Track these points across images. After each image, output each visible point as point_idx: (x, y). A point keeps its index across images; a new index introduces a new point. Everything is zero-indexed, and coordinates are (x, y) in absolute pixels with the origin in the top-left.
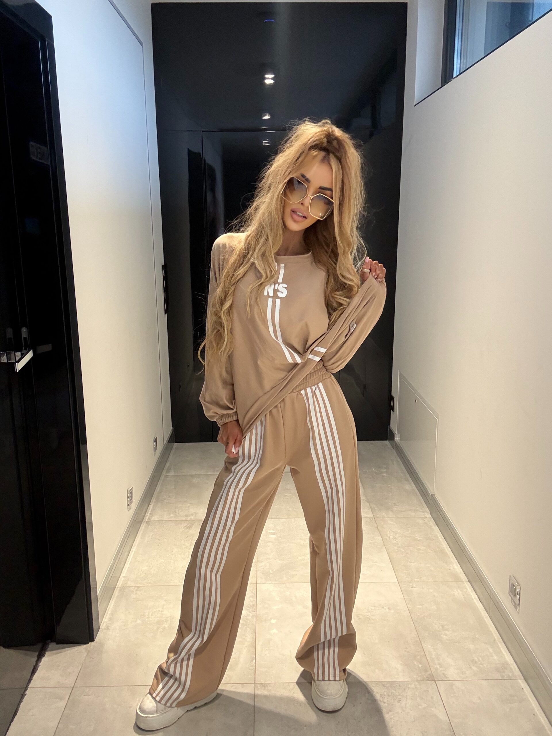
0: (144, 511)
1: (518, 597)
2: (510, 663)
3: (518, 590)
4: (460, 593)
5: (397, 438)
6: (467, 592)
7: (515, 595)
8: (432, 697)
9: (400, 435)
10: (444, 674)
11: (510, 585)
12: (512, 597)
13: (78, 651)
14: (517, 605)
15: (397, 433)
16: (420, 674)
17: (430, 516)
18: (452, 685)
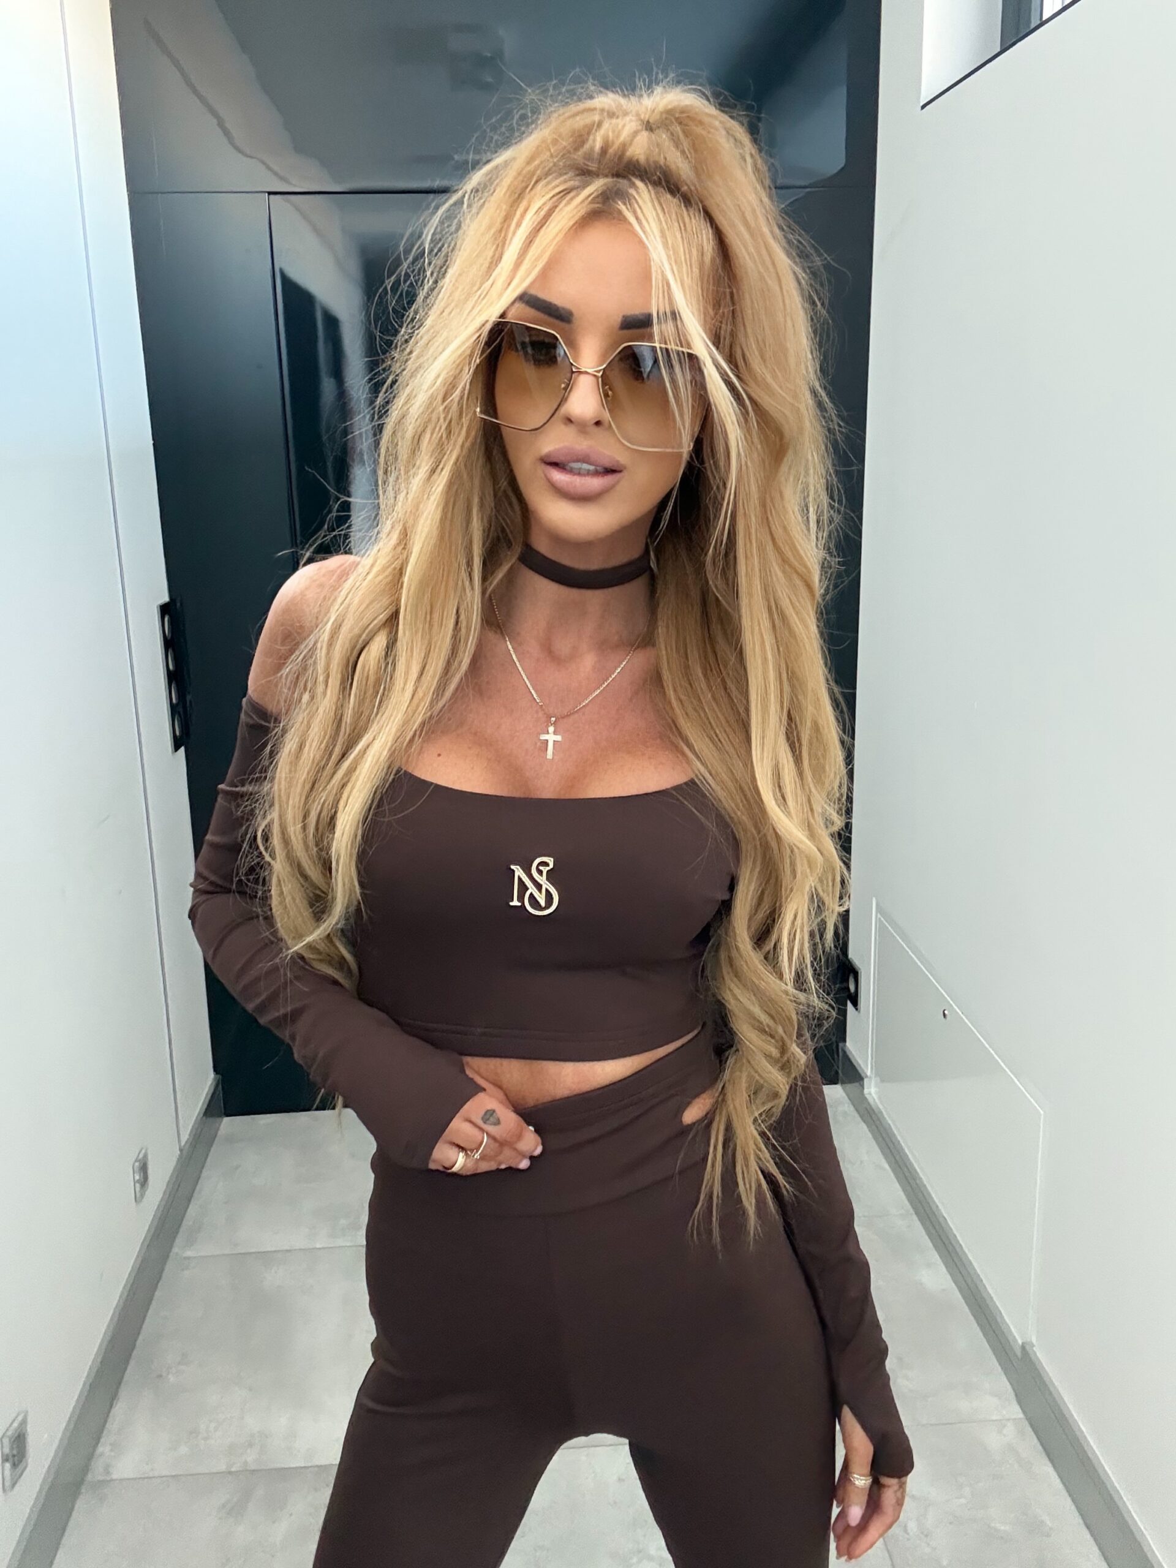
5: (872, 1090)
9: (878, 1079)
15: (869, 1073)
17: (1021, 1415)
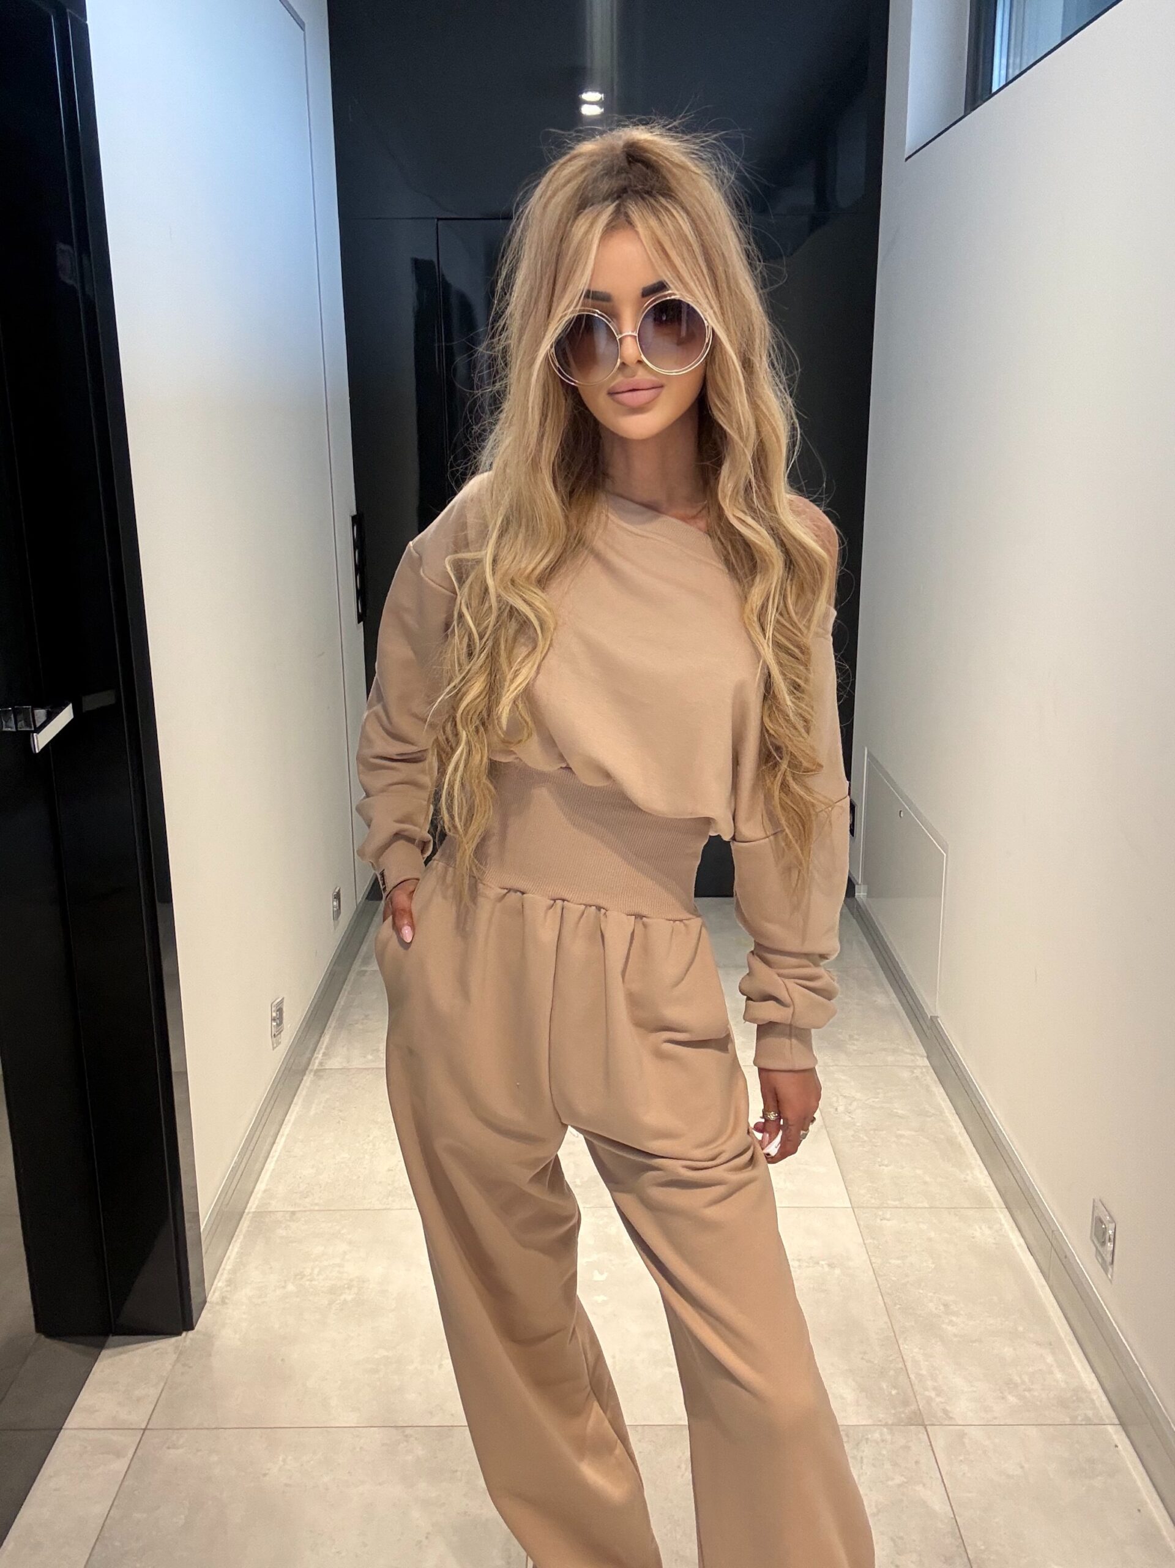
0: (311, 1046)
1: (1110, 1245)
2: (1090, 1388)
3: (1110, 1232)
4: (987, 1232)
5: (861, 893)
6: (1001, 1230)
7: (1103, 1243)
8: (917, 1462)
9: (866, 886)
10: (945, 1411)
11: (1092, 1219)
12: (1098, 1245)
13: (158, 1351)
14: (1107, 1264)
15: (860, 882)
16: (893, 1411)
17: (929, 1065)
18: (962, 1436)
